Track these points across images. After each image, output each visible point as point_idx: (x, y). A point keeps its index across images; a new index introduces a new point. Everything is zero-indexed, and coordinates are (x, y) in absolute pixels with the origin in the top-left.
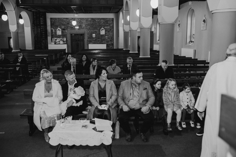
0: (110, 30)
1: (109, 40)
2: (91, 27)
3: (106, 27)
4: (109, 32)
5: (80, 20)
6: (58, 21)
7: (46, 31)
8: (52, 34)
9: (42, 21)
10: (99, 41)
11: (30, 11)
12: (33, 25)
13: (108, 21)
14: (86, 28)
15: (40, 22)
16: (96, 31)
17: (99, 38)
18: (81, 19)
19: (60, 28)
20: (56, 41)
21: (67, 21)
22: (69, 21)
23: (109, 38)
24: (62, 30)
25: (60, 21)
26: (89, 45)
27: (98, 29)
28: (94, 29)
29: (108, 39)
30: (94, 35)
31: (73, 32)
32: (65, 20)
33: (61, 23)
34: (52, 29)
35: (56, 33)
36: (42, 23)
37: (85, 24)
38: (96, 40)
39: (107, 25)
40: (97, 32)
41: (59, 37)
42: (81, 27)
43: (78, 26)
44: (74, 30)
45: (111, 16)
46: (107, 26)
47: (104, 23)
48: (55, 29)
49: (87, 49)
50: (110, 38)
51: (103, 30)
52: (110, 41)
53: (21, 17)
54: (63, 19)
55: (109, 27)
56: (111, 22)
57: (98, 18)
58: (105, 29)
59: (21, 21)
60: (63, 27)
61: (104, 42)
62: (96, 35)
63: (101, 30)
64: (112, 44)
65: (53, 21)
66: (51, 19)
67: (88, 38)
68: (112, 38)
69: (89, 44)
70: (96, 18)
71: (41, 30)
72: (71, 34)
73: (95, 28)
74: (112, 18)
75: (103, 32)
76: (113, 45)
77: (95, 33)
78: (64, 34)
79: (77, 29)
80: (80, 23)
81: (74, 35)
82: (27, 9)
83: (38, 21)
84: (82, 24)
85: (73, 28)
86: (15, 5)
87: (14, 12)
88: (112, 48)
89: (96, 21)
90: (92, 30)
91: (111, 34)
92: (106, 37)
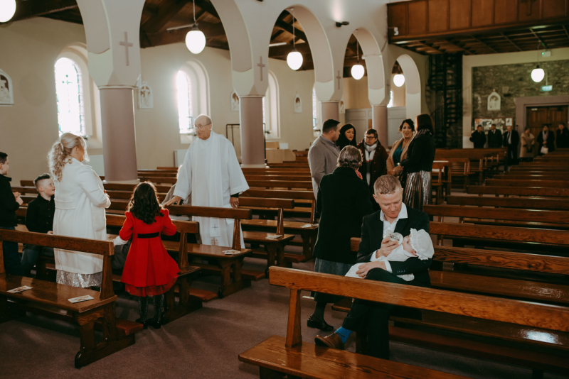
5: (556, 66)
6: (494, 75)
7: (459, 101)
8: (474, 108)
9: (450, 77)
11: (422, 53)
12: (428, 88)
15: (445, 80)
18: (560, 63)
19: (497, 91)
21: (519, 72)
22: (525, 71)
24: (502, 99)
25: (497, 75)
31: (535, 101)
32: (513, 69)
33: (501, 79)
34: (476, 95)
35: (485, 106)
36: (449, 83)
41: (493, 115)
42: (559, 87)
43: (548, 85)
44: (538, 94)
48: (485, 94)
53: (397, 69)
54: (507, 69)
59: (399, 80)
60: (506, 90)
65: (481, 74)
66: (475, 69)
71: (446, 99)
72: (529, 108)
78: (510, 107)
79: (546, 94)
81: (536, 109)
82: (413, 49)
83: (441, 78)
84: (562, 79)
85: (535, 90)
86: (384, 40)
87: (381, 56)
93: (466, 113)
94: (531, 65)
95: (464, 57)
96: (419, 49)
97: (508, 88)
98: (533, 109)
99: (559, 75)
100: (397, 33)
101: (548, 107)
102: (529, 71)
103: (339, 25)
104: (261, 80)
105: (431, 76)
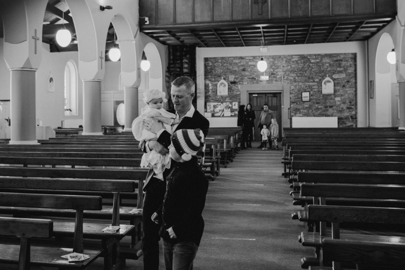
0: (348, 82)
1: (345, 108)
2: (298, 77)
3: (335, 76)
4: (344, 86)
5: (272, 60)
6: (222, 65)
8: (206, 93)
9: (186, 66)
10: (318, 109)
11: (163, 43)
12: (167, 74)
13: (341, 60)
14: (287, 79)
15: (182, 68)
16: (310, 86)
17: (317, 103)
18: (274, 57)
19: (224, 79)
20: (215, 111)
21: (242, 64)
22: (247, 63)
23: (344, 103)
24: (229, 86)
25: (225, 64)
26: (294, 119)
27: (316, 80)
28: (306, 81)
29: (342, 106)
30: (306, 96)
31: (257, 88)
32: (237, 61)
33: (228, 69)
34: (208, 82)
35: (215, 92)
36: (185, 70)
37: (285, 69)
38: (310, 107)
39: (338, 69)
40: (315, 87)
41: (222, 100)
42: (274, 77)
43: (267, 75)
44: (257, 83)
45: (350, 47)
46: (341, 72)
47: (330, 65)
48: (215, 81)
49: (289, 127)
50: (347, 101)
51: (329, 82)
52: (348, 108)
53: (144, 57)
54: (232, 60)
55: (343, 76)
56: (351, 62)
57: (315, 55)
58: (334, 80)
59: (145, 65)
60: (232, 78)
61: (330, 111)
62: (311, 95)
63: (325, 83)
64: (352, 117)
65: (211, 64)
66: (206, 60)
67: (292, 103)
68: (353, 103)
69: (292, 116)
70: (310, 55)
72: (250, 94)
73: (309, 78)
74: (353, 54)
75: (328, 88)
76: (356, 118)
77: (309, 89)
78: (235, 93)
79: (264, 82)
80: (271, 66)
81: (256, 95)
82: (157, 39)
83: (177, 65)
84: (276, 70)
85: (255, 79)
86: (136, 28)
87: (134, 42)
88: (352, 126)
89: (312, 61)
90: (300, 84)
91: (349, 92)
92: (338, 99)
93: (199, 97)
94: (251, 58)
95: (197, 48)
96: (161, 39)
97: (234, 76)
98: (254, 95)
99: (273, 67)
100: (148, 23)
101: (266, 94)
102: (250, 63)
103: (102, 8)
104: (36, 54)
105: (169, 64)
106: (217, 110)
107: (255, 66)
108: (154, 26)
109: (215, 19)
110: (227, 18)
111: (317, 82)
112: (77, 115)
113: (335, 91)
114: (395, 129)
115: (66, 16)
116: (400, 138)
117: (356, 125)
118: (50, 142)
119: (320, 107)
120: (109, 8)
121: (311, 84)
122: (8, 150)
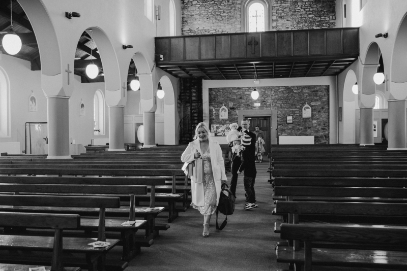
0: (323, 108)
1: (320, 129)
2: (284, 104)
3: (313, 104)
4: (319, 111)
5: (263, 90)
6: (223, 95)
7: (200, 112)
8: (210, 117)
9: (194, 94)
10: (299, 130)
11: (176, 76)
12: (179, 101)
13: (317, 91)
14: (275, 106)
15: (190, 96)
16: (293, 111)
17: (299, 125)
18: (265, 88)
19: (225, 105)
20: (218, 131)
21: (239, 93)
22: (243, 93)
23: (319, 125)
24: (229, 111)
25: (226, 94)
26: (280, 137)
27: (298, 107)
28: (290, 107)
29: (318, 127)
30: (290, 119)
31: (250, 113)
32: (235, 91)
33: (228, 97)
34: (211, 108)
35: (218, 115)
36: (194, 98)
37: (273, 97)
38: (293, 128)
39: (315, 98)
40: (297, 112)
41: (223, 122)
42: (265, 104)
43: (259, 102)
44: (252, 108)
45: (323, 81)
46: (316, 100)
47: (309, 95)
48: (217, 107)
49: (276, 144)
50: (322, 124)
51: (308, 108)
52: (323, 129)
53: (160, 87)
54: (231, 91)
55: (319, 103)
56: (325, 93)
57: (297, 87)
58: (312, 106)
59: (161, 94)
60: (231, 105)
61: (309, 131)
62: (293, 119)
63: (305, 109)
64: (325, 136)
65: (214, 93)
66: (210, 90)
67: (279, 124)
68: (327, 125)
69: (279, 135)
70: (293, 87)
71: (191, 110)
73: (292, 105)
74: (326, 86)
75: (307, 113)
76: (329, 137)
77: (292, 114)
78: (234, 117)
79: (257, 108)
80: (263, 96)
82: (170, 72)
83: (187, 94)
84: (266, 99)
85: (250, 105)
86: (153, 64)
87: (151, 75)
88: (326, 143)
89: (295, 92)
90: (285, 110)
91: (323, 116)
92: (314, 121)
93: (205, 120)
95: (203, 80)
96: (174, 72)
97: (233, 103)
99: (264, 96)
100: (162, 59)
101: (258, 117)
102: (246, 93)
103: (124, 47)
104: (68, 84)
105: (181, 93)
106: (219, 130)
107: (250, 95)
108: (168, 62)
109: (217, 57)
110: (227, 56)
111: (298, 108)
112: (105, 134)
113: (312, 115)
114: (357, 145)
115: (95, 52)
116: (360, 152)
117: (329, 142)
118: (81, 157)
119: (300, 128)
120: (130, 47)
121: (294, 109)
122: (46, 163)
